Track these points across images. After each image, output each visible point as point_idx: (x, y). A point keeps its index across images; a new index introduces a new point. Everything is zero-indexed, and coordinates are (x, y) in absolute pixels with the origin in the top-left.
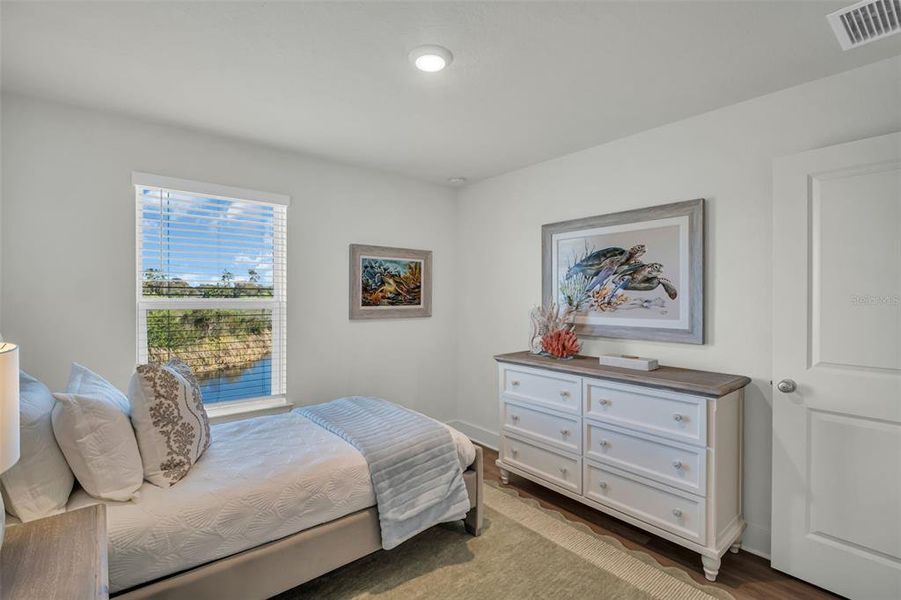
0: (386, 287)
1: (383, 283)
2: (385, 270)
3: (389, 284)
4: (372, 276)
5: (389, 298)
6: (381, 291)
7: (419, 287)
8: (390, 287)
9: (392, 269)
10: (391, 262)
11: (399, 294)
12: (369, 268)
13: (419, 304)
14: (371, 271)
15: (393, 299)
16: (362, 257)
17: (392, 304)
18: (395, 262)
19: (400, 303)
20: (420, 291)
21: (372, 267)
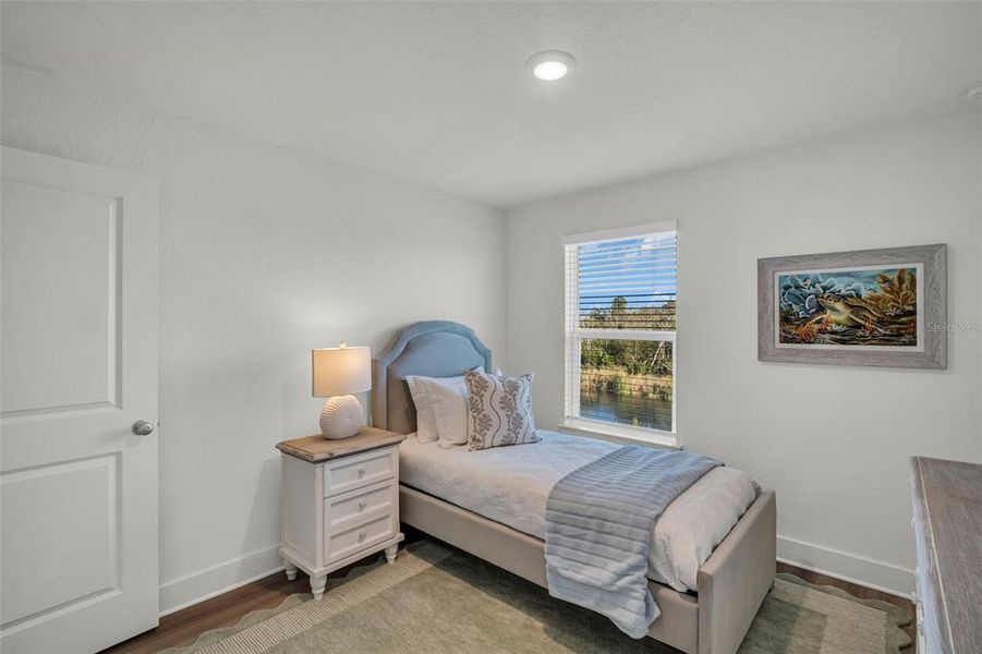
0: (829, 315)
1: (821, 309)
2: (825, 289)
3: (834, 309)
4: (800, 300)
5: (833, 333)
6: (819, 322)
7: (914, 313)
8: (839, 315)
9: (840, 286)
10: (839, 275)
11: (859, 326)
12: (792, 290)
13: (915, 344)
14: (798, 293)
15: (843, 333)
16: (778, 274)
17: (843, 342)
18: (848, 274)
19: (863, 340)
20: (914, 321)
21: (798, 287)
